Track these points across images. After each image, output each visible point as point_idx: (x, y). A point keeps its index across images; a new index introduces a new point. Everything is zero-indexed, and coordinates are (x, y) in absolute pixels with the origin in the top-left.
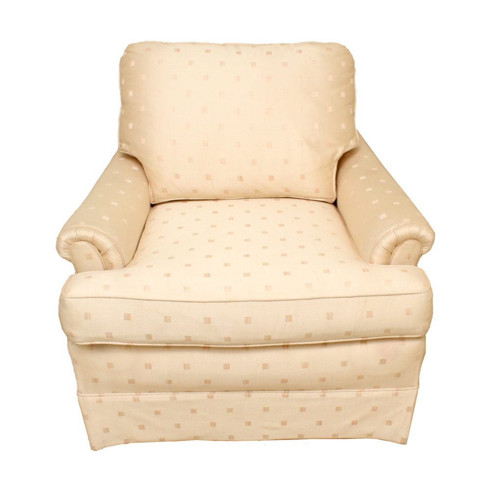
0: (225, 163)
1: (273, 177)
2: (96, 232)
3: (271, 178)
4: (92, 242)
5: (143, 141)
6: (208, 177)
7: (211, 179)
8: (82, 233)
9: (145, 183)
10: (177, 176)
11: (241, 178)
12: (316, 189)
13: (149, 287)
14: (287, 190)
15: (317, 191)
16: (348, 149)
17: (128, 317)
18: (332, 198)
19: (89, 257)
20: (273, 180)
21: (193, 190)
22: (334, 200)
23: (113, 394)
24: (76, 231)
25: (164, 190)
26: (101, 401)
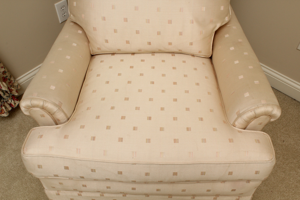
0: (139, 33)
1: (171, 43)
2: (45, 101)
3: (170, 44)
4: (43, 108)
5: (83, 15)
6: (128, 42)
7: (129, 43)
8: (35, 102)
9: (86, 43)
10: (107, 41)
11: (149, 43)
12: (199, 51)
13: (80, 149)
14: (180, 50)
15: (200, 52)
16: (223, 24)
17: (66, 168)
18: (209, 56)
19: (43, 116)
20: (171, 45)
21: (118, 49)
22: (210, 56)
23: (65, 191)
24: (31, 101)
25: (99, 49)
26: (59, 194)
